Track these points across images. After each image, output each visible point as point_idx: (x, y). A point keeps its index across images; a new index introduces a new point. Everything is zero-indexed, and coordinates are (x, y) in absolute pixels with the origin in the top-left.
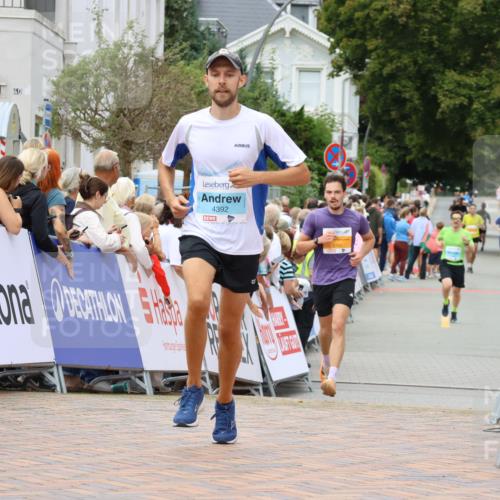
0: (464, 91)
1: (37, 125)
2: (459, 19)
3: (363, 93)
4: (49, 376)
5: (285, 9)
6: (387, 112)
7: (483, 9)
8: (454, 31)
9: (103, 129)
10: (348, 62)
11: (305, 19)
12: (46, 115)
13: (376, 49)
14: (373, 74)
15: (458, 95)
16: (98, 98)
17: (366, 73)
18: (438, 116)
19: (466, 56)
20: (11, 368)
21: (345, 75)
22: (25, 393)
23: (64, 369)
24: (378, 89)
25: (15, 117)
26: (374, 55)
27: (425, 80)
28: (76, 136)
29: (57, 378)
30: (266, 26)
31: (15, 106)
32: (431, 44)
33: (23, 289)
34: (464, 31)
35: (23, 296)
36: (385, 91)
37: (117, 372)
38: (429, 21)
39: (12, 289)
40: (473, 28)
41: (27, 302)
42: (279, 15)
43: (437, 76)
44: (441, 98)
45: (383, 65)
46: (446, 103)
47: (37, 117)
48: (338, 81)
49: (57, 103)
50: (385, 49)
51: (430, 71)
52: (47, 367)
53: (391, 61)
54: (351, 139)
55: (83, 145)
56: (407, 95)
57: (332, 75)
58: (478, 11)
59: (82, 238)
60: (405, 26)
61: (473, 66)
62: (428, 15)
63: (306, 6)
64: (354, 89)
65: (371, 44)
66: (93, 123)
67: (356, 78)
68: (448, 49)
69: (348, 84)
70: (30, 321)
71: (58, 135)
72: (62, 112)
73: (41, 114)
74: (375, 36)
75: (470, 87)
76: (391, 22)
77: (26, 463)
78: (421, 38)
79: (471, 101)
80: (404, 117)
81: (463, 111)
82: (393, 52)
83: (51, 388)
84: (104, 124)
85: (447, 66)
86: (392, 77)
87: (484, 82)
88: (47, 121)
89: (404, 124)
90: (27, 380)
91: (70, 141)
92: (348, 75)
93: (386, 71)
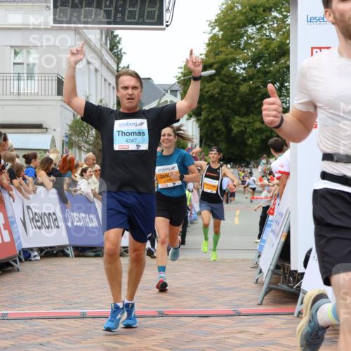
0: (243, 125)
1: (63, 144)
2: (240, 95)
3: (201, 127)
4: (66, 251)
5: (167, 92)
6: (212, 134)
7: (250, 90)
8: (238, 100)
9: (90, 145)
10: (194, 113)
11: (176, 96)
12: (66, 140)
13: (206, 108)
14: (205, 119)
15: (240, 126)
16: (88, 132)
17: (202, 118)
18: (232, 135)
19: (243, 110)
20: (51, 248)
21: (193, 119)
22: (57, 258)
23: (73, 247)
24: (207, 125)
25: (53, 141)
26: (205, 111)
27: (226, 121)
28: (80, 148)
29: (70, 251)
30: (158, 101)
31: (53, 137)
32: (228, 105)
33: (54, 214)
34: (242, 99)
35: (54, 217)
36: (211, 125)
37: (96, 248)
38: (228, 96)
39: (50, 214)
40: (245, 98)
41: (56, 220)
42: (164, 95)
43: (232, 119)
44: (233, 127)
45: (209, 115)
46: (235, 130)
47: (63, 141)
48: (190, 122)
49: (71, 135)
50: (209, 108)
51: (228, 117)
52: (65, 247)
53: (212, 113)
54: (196, 146)
55: (82, 152)
56: (219, 128)
57: (188, 119)
58: (248, 91)
59: (79, 192)
60: (217, 98)
61: (246, 114)
62: (227, 94)
63: (176, 91)
64: (197, 125)
65: (204, 106)
66: (86, 142)
67: (198, 120)
68: (236, 107)
69: (194, 123)
70: (58, 227)
71: (72, 148)
72: (73, 138)
73: (64, 139)
74: (205, 103)
75: (245, 123)
76: (212, 97)
77: (54, 288)
78: (225, 103)
79: (246, 129)
80: (219, 136)
81: (243, 132)
82: (213, 109)
83: (67, 255)
84: (91, 142)
85: (236, 115)
86: (213, 120)
87: (251, 121)
88: (67, 143)
89: (218, 139)
90: (58, 252)
91: (77, 150)
92: (194, 119)
93: (210, 118)
